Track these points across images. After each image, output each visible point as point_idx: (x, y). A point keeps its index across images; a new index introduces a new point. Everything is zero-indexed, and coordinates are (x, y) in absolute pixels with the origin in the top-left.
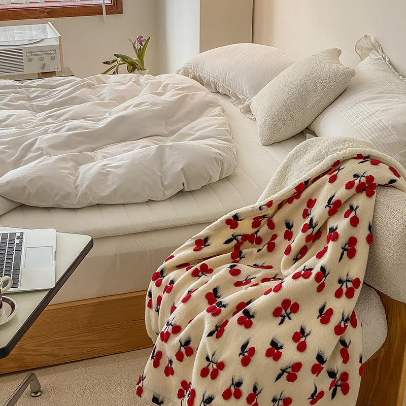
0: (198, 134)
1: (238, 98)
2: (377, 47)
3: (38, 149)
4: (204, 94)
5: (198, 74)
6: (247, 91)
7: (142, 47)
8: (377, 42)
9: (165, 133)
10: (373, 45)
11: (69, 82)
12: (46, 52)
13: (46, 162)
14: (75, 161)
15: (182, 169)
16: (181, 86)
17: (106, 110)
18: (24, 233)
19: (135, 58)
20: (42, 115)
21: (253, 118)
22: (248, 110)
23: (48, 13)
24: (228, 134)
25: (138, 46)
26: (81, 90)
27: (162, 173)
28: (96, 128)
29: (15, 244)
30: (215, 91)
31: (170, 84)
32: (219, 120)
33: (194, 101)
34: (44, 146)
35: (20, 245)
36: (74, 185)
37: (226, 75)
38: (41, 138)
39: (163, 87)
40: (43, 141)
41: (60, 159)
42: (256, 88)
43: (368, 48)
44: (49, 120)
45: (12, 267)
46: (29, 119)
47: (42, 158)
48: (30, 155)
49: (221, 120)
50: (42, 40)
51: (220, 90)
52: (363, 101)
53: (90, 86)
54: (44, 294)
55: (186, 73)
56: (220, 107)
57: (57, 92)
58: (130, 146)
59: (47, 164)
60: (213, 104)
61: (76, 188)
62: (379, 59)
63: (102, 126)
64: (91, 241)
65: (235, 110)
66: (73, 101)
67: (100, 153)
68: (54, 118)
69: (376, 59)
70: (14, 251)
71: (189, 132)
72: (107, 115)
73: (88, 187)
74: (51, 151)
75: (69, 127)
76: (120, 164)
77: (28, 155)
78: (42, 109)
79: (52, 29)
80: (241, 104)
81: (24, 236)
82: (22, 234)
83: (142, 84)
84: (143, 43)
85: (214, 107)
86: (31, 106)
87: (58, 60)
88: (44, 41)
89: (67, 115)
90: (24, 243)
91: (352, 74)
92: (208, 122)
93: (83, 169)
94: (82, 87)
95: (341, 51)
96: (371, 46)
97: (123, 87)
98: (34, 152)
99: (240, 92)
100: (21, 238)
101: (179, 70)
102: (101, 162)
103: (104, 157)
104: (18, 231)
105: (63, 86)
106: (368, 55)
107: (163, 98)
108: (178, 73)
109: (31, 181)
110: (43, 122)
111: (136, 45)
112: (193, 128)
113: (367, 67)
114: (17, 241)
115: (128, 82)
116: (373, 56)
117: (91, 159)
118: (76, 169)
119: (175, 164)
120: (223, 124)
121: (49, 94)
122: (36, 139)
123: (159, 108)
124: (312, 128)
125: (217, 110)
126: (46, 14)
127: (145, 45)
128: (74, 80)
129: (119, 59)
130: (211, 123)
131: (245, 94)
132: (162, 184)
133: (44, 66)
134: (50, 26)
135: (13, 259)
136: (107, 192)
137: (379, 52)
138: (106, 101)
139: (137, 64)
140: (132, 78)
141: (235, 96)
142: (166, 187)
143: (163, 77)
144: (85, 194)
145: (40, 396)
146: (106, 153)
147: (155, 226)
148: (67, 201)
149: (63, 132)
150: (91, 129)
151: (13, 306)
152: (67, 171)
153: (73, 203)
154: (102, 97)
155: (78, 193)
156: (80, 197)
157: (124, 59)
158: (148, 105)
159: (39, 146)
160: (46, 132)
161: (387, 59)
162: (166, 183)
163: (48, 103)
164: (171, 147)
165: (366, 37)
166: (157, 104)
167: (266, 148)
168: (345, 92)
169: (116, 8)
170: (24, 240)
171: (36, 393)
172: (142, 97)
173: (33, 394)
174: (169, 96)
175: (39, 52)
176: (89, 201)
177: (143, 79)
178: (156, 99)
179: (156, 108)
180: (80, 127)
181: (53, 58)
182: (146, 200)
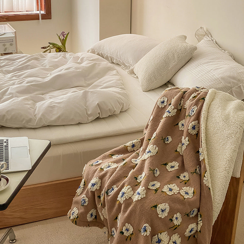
0: (105, 85)
1: (125, 66)
2: (208, 33)
3: (10, 94)
4: (105, 63)
5: (101, 52)
6: (131, 61)
7: (64, 38)
8: (207, 31)
9: (85, 85)
10: (205, 32)
11: (24, 57)
12: (7, 41)
13: (16, 101)
14: (33, 100)
15: (98, 104)
16: (92, 59)
17: (48, 72)
18: (9, 140)
19: (60, 44)
20: (9, 75)
21: (135, 76)
22: (132, 72)
23: (6, 19)
24: (122, 85)
25: (62, 38)
26: (32, 61)
27: (87, 107)
28: (44, 81)
29: (4, 146)
30: (111, 62)
31: (85, 57)
32: (116, 77)
33: (101, 67)
34: (14, 91)
35: (7, 146)
36: (34, 114)
37: (118, 52)
38: (11, 88)
39: (81, 59)
40: (12, 89)
41: (25, 99)
42: (137, 59)
43: (203, 34)
44: (14, 78)
45: (4, 158)
46: (2, 78)
47: (13, 99)
48: (5, 97)
49: (118, 77)
50: (5, 34)
51: (115, 61)
52: (203, 64)
53: (36, 59)
54: (26, 173)
55: (93, 52)
56: (115, 71)
57: (17, 62)
58: (65, 92)
60: (111, 68)
61: (35, 116)
62: (209, 41)
63: (48, 80)
64: (50, 143)
65: (125, 73)
66: (27, 68)
67: (47, 96)
68: (17, 77)
70: (4, 150)
71: (99, 84)
72: (49, 75)
73: (43, 115)
74: (18, 94)
75: (28, 81)
76: (61, 101)
77: (4, 97)
78: (9, 72)
79: (10, 27)
80: (127, 69)
82: (7, 140)
83: (68, 58)
84: (65, 36)
85: (111, 70)
86: (2, 71)
87: (14, 45)
88: (6, 34)
89: (25, 75)
90: (9, 145)
91: (195, 49)
92: (110, 78)
93: (38, 104)
94: (32, 59)
95: (186, 37)
96: (204, 33)
97: (56, 60)
98: (7, 96)
99: (127, 62)
100: (7, 142)
101: (89, 50)
102: (49, 100)
103: (50, 98)
104: (5, 139)
105: (21, 59)
106: (203, 38)
107: (82, 65)
108: (88, 52)
109: (8, 111)
110: (10, 79)
111: (60, 37)
112: (101, 82)
113: (203, 45)
114: (5, 144)
115: (59, 57)
116: (206, 39)
117: (43, 99)
118: (34, 105)
119: (93, 101)
120: (119, 80)
121: (12, 64)
122: (9, 88)
123: (81, 70)
124: (171, 81)
125: (114, 72)
126: (5, 19)
128: (27, 56)
129: (51, 46)
130: (111, 79)
131: (130, 63)
132: (87, 113)
133: (6, 49)
134: (8, 25)
135: (4, 154)
136: (54, 118)
137: (210, 36)
138: (47, 67)
139: (62, 49)
140: (61, 55)
141: (124, 64)
142: (89, 116)
143: (79, 54)
144: (40, 119)
145: (15, 242)
146: (51, 96)
147: (84, 137)
148: (30, 124)
149: (25, 84)
150: (41, 82)
151: (7, 180)
152: (29, 106)
153: (33, 124)
154: (45, 65)
155: (36, 119)
156: (38, 121)
157: (54, 45)
158: (73, 69)
159: (11, 92)
160: (13, 84)
161: (214, 41)
162: (89, 113)
163: (12, 68)
164: (92, 92)
165: (201, 28)
166: (79, 68)
167: (145, 93)
168: (191, 60)
169: (47, 16)
170: (9, 143)
171: (13, 241)
172: (69, 65)
173: (11, 242)
174: (85, 64)
175: (3, 40)
176: (43, 123)
177: (68, 55)
178: (78, 65)
179: (78, 70)
180: (35, 81)
181: (11, 45)
182: (78, 122)
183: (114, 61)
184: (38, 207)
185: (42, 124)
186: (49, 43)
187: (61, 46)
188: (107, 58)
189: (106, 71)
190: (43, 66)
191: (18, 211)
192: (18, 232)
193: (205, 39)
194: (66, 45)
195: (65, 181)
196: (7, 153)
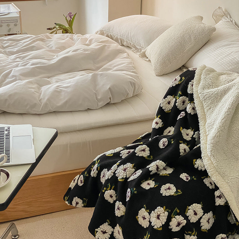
0: (115, 68)
1: (136, 49)
2: (226, 14)
3: (13, 76)
4: (115, 46)
5: (110, 34)
6: (143, 44)
7: (71, 20)
8: (226, 11)
9: (93, 68)
10: (224, 13)
11: (29, 37)
12: (11, 21)
13: (19, 84)
14: (38, 84)
16: (101, 40)
17: (54, 54)
18: (11, 128)
20: (13, 57)
21: (147, 60)
22: (144, 55)
24: (133, 68)
25: (69, 18)
26: (37, 43)
27: (96, 91)
28: (50, 63)
29: (5, 134)
30: (121, 45)
31: (93, 39)
32: (127, 60)
33: (110, 49)
34: (17, 74)
35: (8, 135)
36: (39, 99)
37: (129, 34)
38: (14, 70)
39: (89, 41)
40: (16, 71)
41: (29, 82)
42: (149, 42)
43: (221, 15)
44: (18, 60)
45: (4, 149)
46: (5, 59)
47: (16, 82)
48: (8, 80)
50: (9, 13)
51: (125, 44)
52: (222, 46)
53: (42, 40)
55: (102, 33)
56: (126, 53)
57: (22, 43)
58: (72, 75)
59: (20, 85)
60: (122, 51)
61: (40, 101)
62: (228, 22)
64: (56, 132)
65: (136, 56)
66: (32, 49)
67: (54, 79)
68: (21, 58)
69: (226, 22)
70: (5, 139)
71: (109, 67)
72: (55, 57)
73: (48, 100)
74: (22, 77)
75: (32, 63)
76: (68, 85)
77: (6, 80)
78: (12, 53)
80: (138, 52)
81: (11, 129)
82: (9, 128)
83: (75, 39)
84: (72, 17)
85: (122, 53)
86: (5, 52)
87: (19, 26)
89: (29, 57)
90: (11, 134)
91: (214, 30)
92: (120, 61)
93: (44, 88)
94: (37, 40)
95: (203, 18)
96: (223, 13)
97: (63, 41)
98: (10, 78)
99: (138, 44)
100: (8, 130)
101: (98, 32)
102: (55, 84)
103: (57, 82)
104: (6, 126)
105: (25, 40)
106: (221, 20)
107: (91, 47)
108: (96, 34)
109: (10, 96)
110: (14, 60)
111: (67, 18)
112: (111, 65)
113: (221, 26)
114: (6, 132)
115: (66, 38)
117: (49, 83)
118: (39, 89)
120: (131, 63)
121: (16, 45)
122: (12, 70)
123: (89, 52)
124: (187, 65)
125: (125, 55)
128: (32, 37)
129: (57, 27)
130: (124, 61)
131: (141, 45)
132: (96, 98)
133: (10, 30)
134: (13, 5)
135: (5, 144)
136: (60, 103)
137: (229, 17)
138: (54, 49)
139: (69, 30)
140: (68, 36)
141: (135, 47)
142: (99, 101)
143: (87, 36)
144: (46, 104)
145: (18, 238)
146: (58, 79)
147: (93, 125)
148: (34, 109)
149: (29, 66)
150: (47, 64)
152: (33, 90)
153: (38, 110)
154: (51, 46)
155: (41, 103)
156: (42, 107)
158: (82, 51)
159: (14, 74)
160: (17, 66)
161: (234, 22)
162: (99, 98)
163: (15, 50)
165: (219, 8)
166: (87, 50)
168: (209, 42)
170: (11, 131)
172: (77, 46)
173: (13, 237)
174: (94, 46)
175: (7, 20)
176: (49, 109)
177: (75, 36)
178: (86, 47)
179: (87, 52)
180: (40, 63)
181: (16, 25)
182: (86, 108)
184: (44, 200)
185: (47, 110)
186: (55, 23)
187: (68, 27)
188: (117, 40)
189: (117, 53)
190: (50, 47)
191: (21, 203)
192: (21, 227)
193: (223, 19)
194: (73, 27)
195: (72, 172)
196: (8, 143)
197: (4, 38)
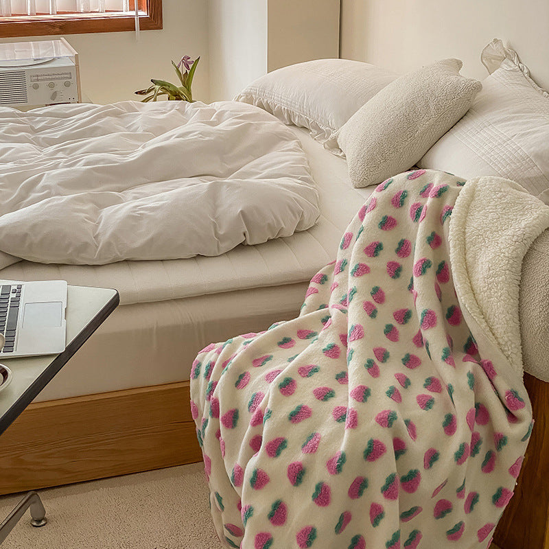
0: (265, 172)
1: (320, 131)
2: (511, 55)
3: (45, 188)
4: (273, 124)
5: (265, 100)
6: (333, 121)
7: (188, 71)
8: (511, 48)
10: (506, 52)
11: (89, 109)
12: (57, 76)
13: (55, 203)
14: (95, 203)
15: (242, 212)
16: (242, 114)
17: (139, 143)
18: (23, 287)
19: (178, 85)
20: (52, 149)
21: (341, 154)
22: (335, 146)
23: (60, 27)
24: (306, 172)
25: (183, 70)
26: (104, 120)
27: (216, 218)
28: (125, 161)
29: (10, 299)
30: (288, 123)
31: (227, 111)
32: (294, 155)
33: (260, 132)
34: (52, 183)
35: (16, 301)
36: (94, 234)
37: (304, 99)
38: (48, 174)
39: (217, 115)
40: (51, 177)
41: (76, 199)
42: (345, 117)
43: (500, 57)
44: (60, 155)
45: (6, 327)
46: (34, 154)
47: (49, 199)
48: (33, 196)
49: (298, 155)
50: (54, 59)
51: (296, 121)
52: (494, 123)
53: (117, 114)
54: (51, 360)
55: (249, 99)
56: (295, 141)
58: (170, 186)
59: (56, 205)
60: (286, 137)
61: (96, 237)
62: (514, 71)
63: (133, 159)
64: (115, 296)
66: (92, 133)
67: (130, 193)
68: (68, 152)
69: (511, 70)
70: (9, 308)
71: (253, 170)
72: (140, 148)
73: (114, 235)
74: (62, 190)
75: (87, 161)
76: (158, 205)
77: (30, 196)
78: (51, 142)
79: (66, 45)
80: (324, 138)
81: (23, 290)
82: (20, 287)
83: (189, 112)
84: (190, 66)
85: (286, 140)
86: (36, 139)
87: (74, 86)
88: (56, 61)
89: (85, 148)
90: (22, 298)
91: (478, 88)
92: (279, 157)
93: (106, 212)
94: (106, 115)
95: (461, 63)
96: (503, 53)
97: (162, 116)
98: (39, 192)
99: (323, 121)
100: (18, 291)
101: (240, 97)
102: (131, 203)
103: (136, 198)
104: (14, 284)
105: (81, 114)
106: (499, 67)
107: (218, 127)
108: (238, 100)
109: (34, 226)
110: (52, 156)
111: (180, 69)
112: (259, 165)
113: (498, 81)
115: (170, 110)
116: (506, 66)
117: (118, 201)
118: (97, 212)
119: (232, 205)
120: (300, 161)
121: (61, 124)
122: (43, 175)
123: (213, 139)
124: (422, 165)
125: (292, 144)
126: (58, 30)
127: (192, 68)
128: (95, 107)
129: (157, 87)
130: (283, 158)
131: (330, 124)
132: (216, 233)
133: (54, 96)
134: (62, 42)
135: (7, 317)
136: (139, 242)
137: (515, 61)
138: (140, 132)
139: (182, 94)
140: (174, 105)
141: (317, 127)
142: (221, 239)
143: (217, 106)
144: (108, 245)
145: (44, 525)
146: (137, 193)
147: (207, 289)
148: (83, 255)
149: (80, 167)
150: (118, 162)
151: (5, 374)
152: (83, 215)
153: (92, 257)
154: (135, 127)
155: (99, 244)
156: (101, 249)
157: (164, 86)
158: (196, 135)
159: (48, 183)
160: (56, 167)
161: (526, 71)
162: (221, 232)
163: (58, 135)
164: (229, 185)
165: (496, 41)
166: (208, 134)
167: (359, 191)
168: (469, 114)
169: (154, 22)
170: (22, 294)
171: (39, 521)
172: (192, 125)
173: (35, 524)
174: (225, 126)
175: (49, 75)
176: (114, 255)
177: (189, 106)
178: (208, 128)
179: (207, 138)
180: (103, 160)
181: (67, 85)
182: (194, 254)
183: (294, 120)
185: (110, 258)
186: (152, 81)
187: (181, 88)
188: (279, 114)
189: (273, 141)
190: (132, 129)
192: (53, 503)
193: (504, 66)
196: (15, 316)
197: (38, 111)
